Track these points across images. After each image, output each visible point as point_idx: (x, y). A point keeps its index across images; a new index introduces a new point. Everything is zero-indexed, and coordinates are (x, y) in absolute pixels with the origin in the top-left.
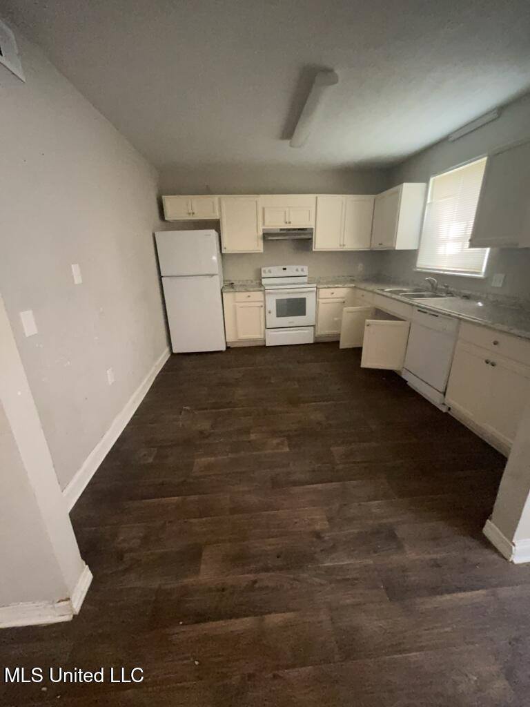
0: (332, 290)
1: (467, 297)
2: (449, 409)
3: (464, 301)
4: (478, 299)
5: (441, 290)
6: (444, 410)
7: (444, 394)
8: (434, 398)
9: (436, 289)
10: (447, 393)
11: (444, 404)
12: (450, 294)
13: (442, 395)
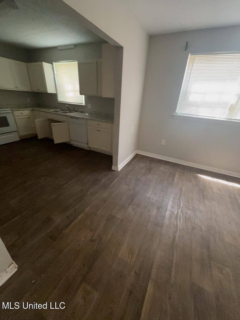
0: (22, 112)
1: (82, 112)
2: (90, 148)
3: (81, 113)
4: (86, 113)
5: (72, 110)
6: (88, 149)
7: (88, 144)
8: (85, 146)
9: (70, 109)
10: (89, 143)
11: (88, 147)
12: (76, 111)
13: (87, 145)
